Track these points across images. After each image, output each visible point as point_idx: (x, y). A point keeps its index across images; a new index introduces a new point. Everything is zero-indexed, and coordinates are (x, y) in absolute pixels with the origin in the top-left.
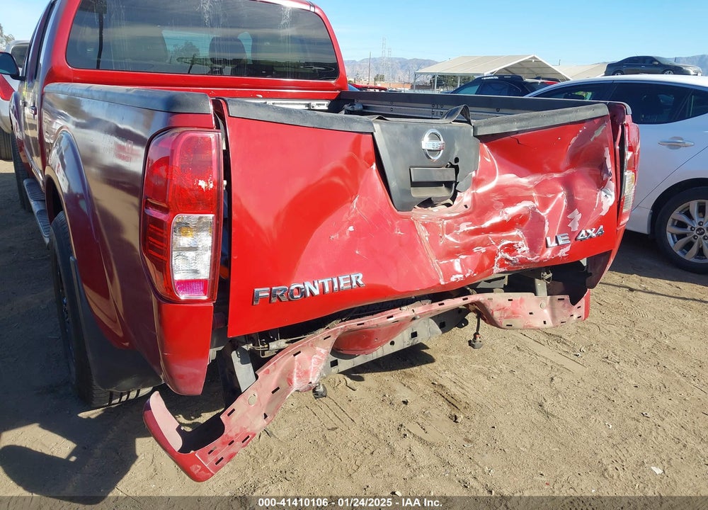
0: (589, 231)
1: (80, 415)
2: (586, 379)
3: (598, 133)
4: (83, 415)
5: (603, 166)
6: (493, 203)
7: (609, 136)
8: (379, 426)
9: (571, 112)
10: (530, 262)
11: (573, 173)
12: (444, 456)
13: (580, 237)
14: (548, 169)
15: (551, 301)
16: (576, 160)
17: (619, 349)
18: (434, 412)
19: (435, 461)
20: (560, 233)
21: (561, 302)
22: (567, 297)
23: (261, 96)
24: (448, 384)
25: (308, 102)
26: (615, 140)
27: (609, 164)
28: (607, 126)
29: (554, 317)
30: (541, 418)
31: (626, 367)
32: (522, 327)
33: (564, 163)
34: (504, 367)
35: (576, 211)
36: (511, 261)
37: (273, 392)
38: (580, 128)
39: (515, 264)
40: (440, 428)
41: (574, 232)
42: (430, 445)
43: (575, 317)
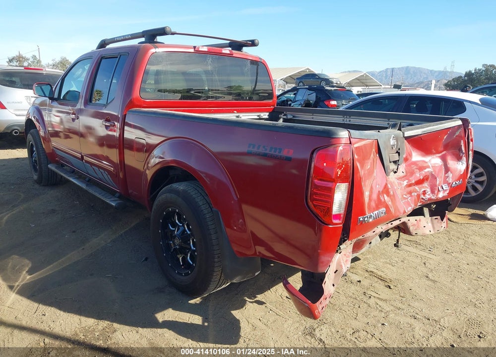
0: (456, 182)
1: (189, 302)
2: (441, 262)
3: (457, 133)
4: (192, 302)
5: (460, 150)
6: (414, 170)
7: (463, 134)
8: (353, 294)
9: (445, 123)
10: (432, 199)
11: (446, 153)
12: (395, 305)
13: (453, 185)
14: (434, 152)
15: (431, 219)
16: (446, 147)
17: (449, 246)
18: (376, 285)
19: (392, 308)
20: (444, 183)
21: (436, 220)
22: (439, 217)
23: (236, 112)
24: (375, 271)
25: (258, 114)
26: (465, 136)
27: (463, 148)
28: (462, 129)
29: (434, 228)
30: (430, 283)
31: (457, 255)
32: (421, 234)
33: (441, 149)
34: (397, 259)
35: (449, 172)
36: (424, 199)
37: (335, 272)
38: (449, 131)
39: (426, 201)
40: (385, 293)
41: (450, 183)
42: (385, 300)
43: (443, 227)
